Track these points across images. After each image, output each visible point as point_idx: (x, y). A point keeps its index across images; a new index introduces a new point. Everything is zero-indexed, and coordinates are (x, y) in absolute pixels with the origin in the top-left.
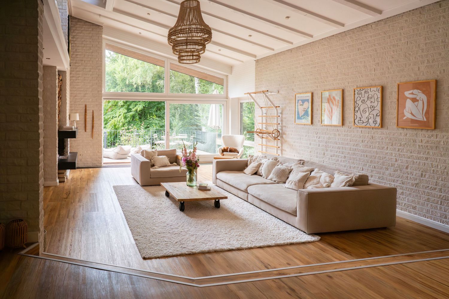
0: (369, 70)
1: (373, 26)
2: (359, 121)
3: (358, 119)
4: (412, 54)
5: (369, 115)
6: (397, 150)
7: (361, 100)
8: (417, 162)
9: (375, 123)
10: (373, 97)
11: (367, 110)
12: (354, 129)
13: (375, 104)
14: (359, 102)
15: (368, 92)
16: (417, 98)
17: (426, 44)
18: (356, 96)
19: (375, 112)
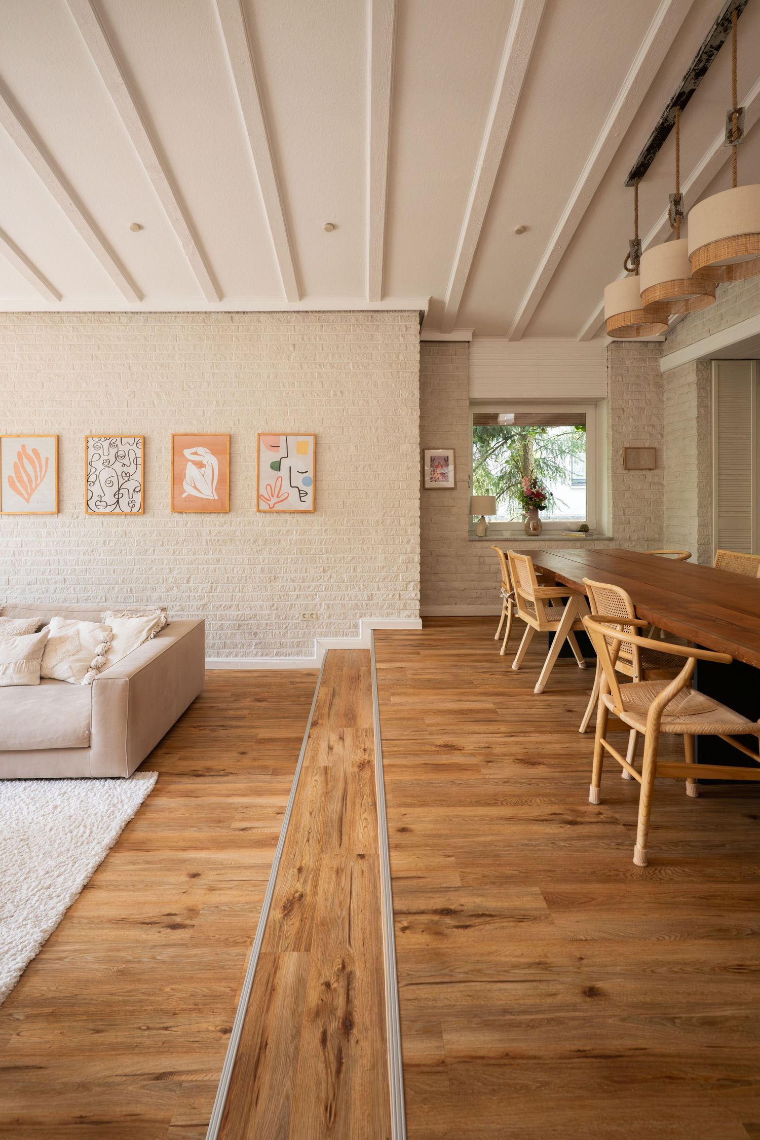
0: (116, 403)
1: (122, 319)
2: (98, 503)
3: (95, 498)
4: (192, 386)
5: (119, 491)
6: (172, 552)
7: (101, 461)
8: (203, 569)
9: (131, 505)
10: (127, 454)
11: (115, 479)
12: (85, 519)
13: (131, 470)
14: (98, 465)
15: (117, 446)
16: (204, 462)
17: (214, 374)
18: (91, 451)
19: (131, 485)
